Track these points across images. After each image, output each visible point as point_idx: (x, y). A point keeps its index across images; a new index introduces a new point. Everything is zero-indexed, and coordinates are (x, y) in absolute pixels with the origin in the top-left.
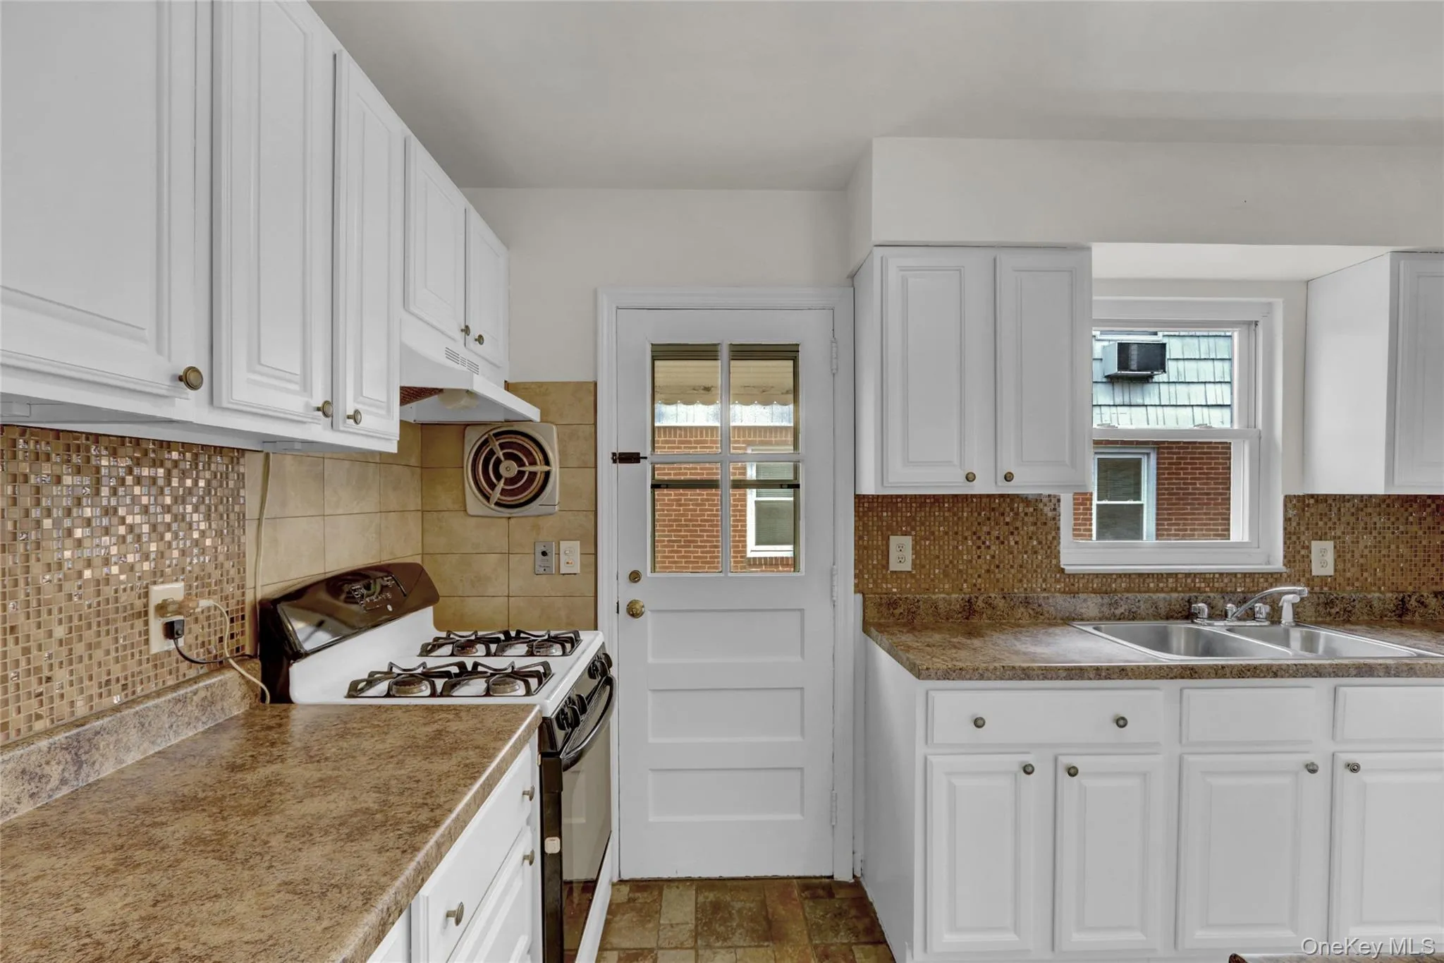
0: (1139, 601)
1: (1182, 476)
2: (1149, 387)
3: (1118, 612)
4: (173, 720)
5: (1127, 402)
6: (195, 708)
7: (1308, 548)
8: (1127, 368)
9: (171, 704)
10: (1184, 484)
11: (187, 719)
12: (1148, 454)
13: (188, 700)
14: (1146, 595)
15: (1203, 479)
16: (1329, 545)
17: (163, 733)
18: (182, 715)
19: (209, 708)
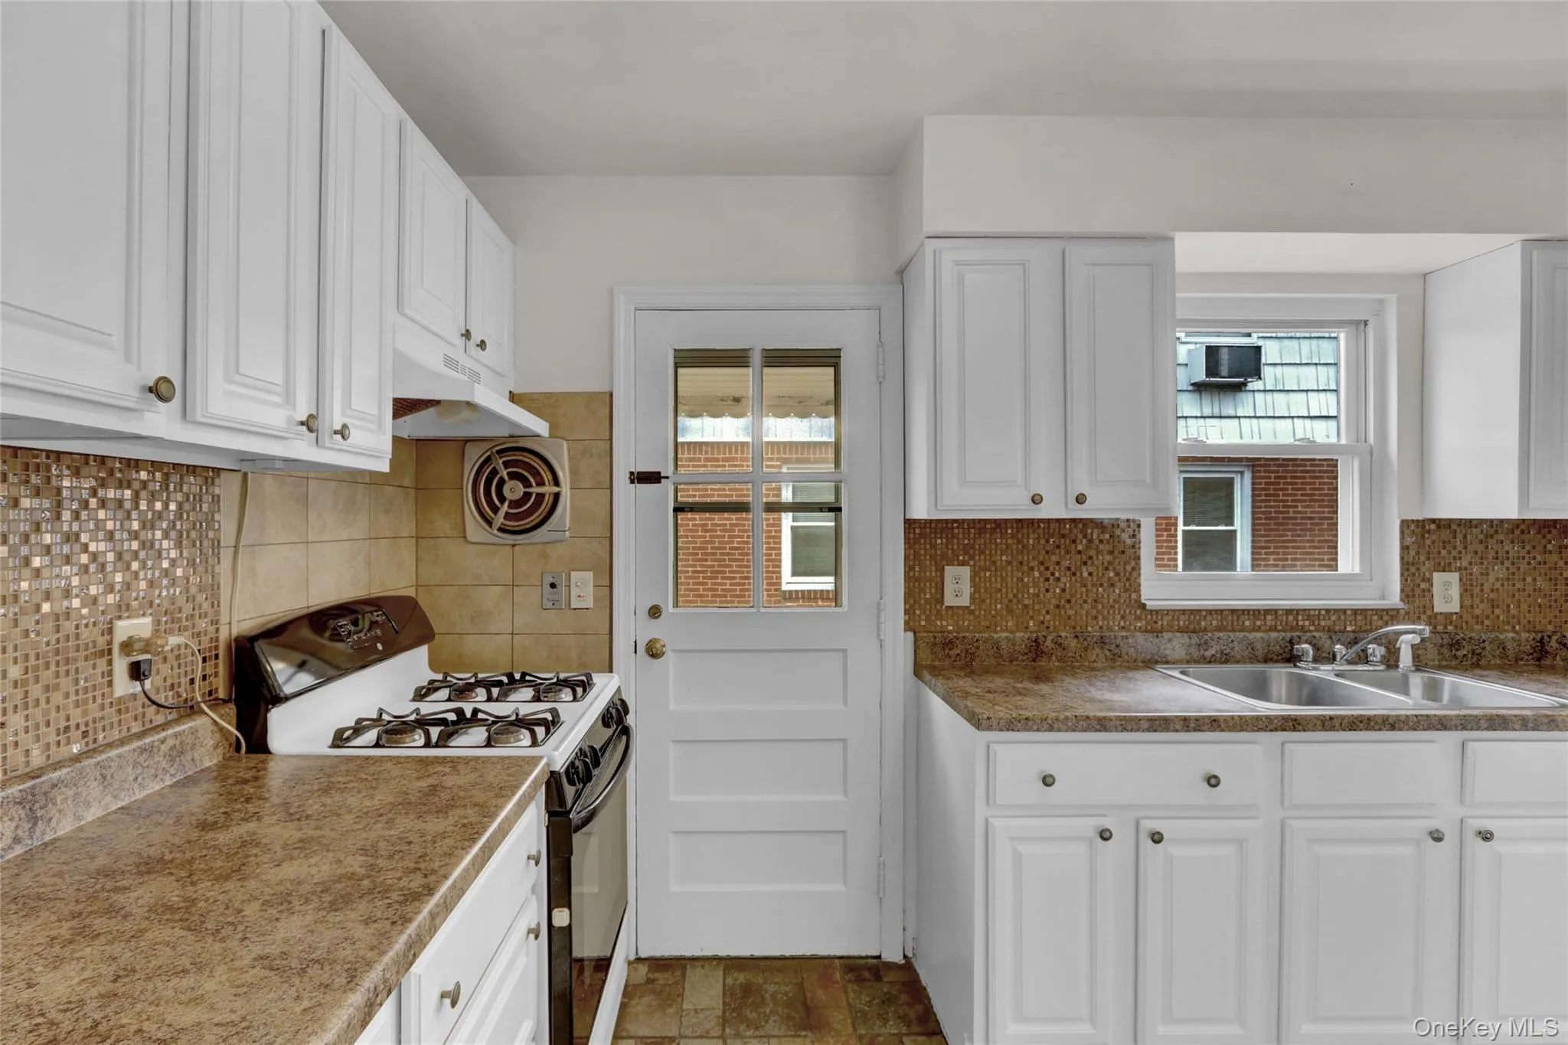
0: (1232, 641)
1: (1281, 498)
2: (1242, 396)
3: (1208, 654)
4: (138, 772)
5: (1216, 412)
6: (161, 759)
7: (1430, 581)
8: (1216, 375)
9: (136, 754)
10: (1284, 506)
11: (153, 771)
12: (1242, 473)
13: (155, 750)
14: (1241, 635)
15: (1305, 501)
16: (1454, 577)
17: (127, 786)
18: (148, 767)
19: (178, 759)
